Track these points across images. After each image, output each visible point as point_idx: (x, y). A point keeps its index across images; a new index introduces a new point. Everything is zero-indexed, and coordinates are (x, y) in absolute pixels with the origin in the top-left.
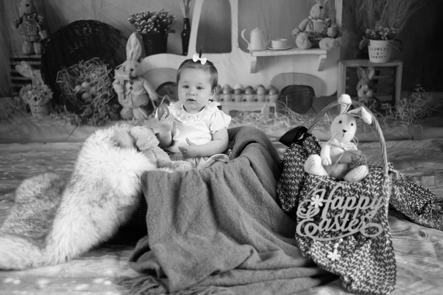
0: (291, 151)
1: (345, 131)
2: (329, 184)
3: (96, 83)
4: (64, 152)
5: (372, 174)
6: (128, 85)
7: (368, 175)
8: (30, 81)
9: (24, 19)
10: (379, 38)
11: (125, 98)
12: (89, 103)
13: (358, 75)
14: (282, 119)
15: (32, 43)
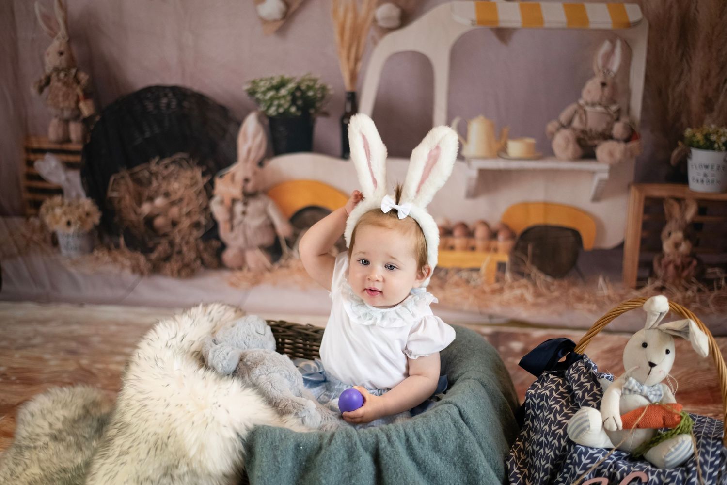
0: (540, 387)
1: (652, 365)
2: (615, 468)
3: (181, 200)
4: (113, 328)
5: (703, 455)
6: (239, 208)
7: (693, 455)
8: (59, 191)
9: (54, 77)
10: (709, 145)
11: (232, 228)
12: (165, 235)
13: (666, 211)
14: (519, 287)
15: (66, 122)
